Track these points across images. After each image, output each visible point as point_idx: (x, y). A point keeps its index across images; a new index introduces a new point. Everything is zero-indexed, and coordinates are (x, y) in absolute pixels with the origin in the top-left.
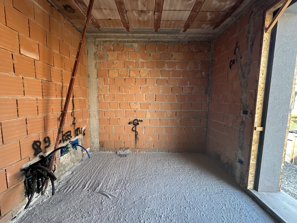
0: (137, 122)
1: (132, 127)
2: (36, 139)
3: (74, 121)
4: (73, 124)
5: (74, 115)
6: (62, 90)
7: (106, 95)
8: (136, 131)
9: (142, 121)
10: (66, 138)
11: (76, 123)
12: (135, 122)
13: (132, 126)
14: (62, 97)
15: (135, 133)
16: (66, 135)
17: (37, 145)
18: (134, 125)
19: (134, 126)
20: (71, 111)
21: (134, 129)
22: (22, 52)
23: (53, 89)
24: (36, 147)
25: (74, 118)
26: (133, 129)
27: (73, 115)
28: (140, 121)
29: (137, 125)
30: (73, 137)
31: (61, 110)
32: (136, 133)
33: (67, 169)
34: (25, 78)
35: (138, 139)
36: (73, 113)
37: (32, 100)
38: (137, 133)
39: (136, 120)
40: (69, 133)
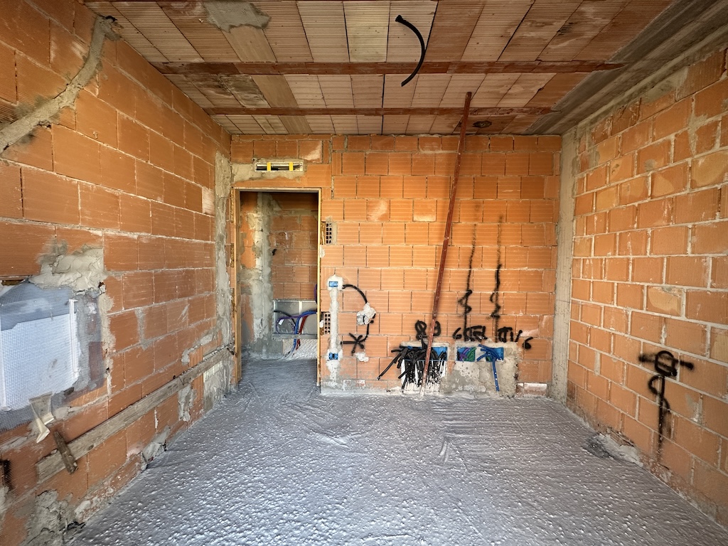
0: (669, 363)
1: (649, 377)
2: (421, 319)
3: (496, 311)
4: (492, 316)
5: (497, 300)
6: (472, 256)
7: (588, 261)
8: (662, 395)
9: (690, 366)
10: (473, 337)
11: (502, 316)
12: (660, 360)
13: (649, 371)
14: (471, 268)
15: (661, 404)
16: (473, 330)
17: (421, 327)
18: (657, 369)
19: (656, 374)
20: (491, 293)
21: (658, 385)
22: (415, 218)
23: (454, 255)
24: (420, 328)
25: (498, 307)
26: (653, 386)
27: (494, 300)
28: (683, 363)
29: (669, 375)
30: (490, 339)
31: (466, 287)
32: (664, 404)
33: (467, 387)
34: (415, 246)
35: (669, 431)
36: (494, 297)
37: (420, 271)
38: (668, 406)
39: (667, 355)
40: (481, 330)
